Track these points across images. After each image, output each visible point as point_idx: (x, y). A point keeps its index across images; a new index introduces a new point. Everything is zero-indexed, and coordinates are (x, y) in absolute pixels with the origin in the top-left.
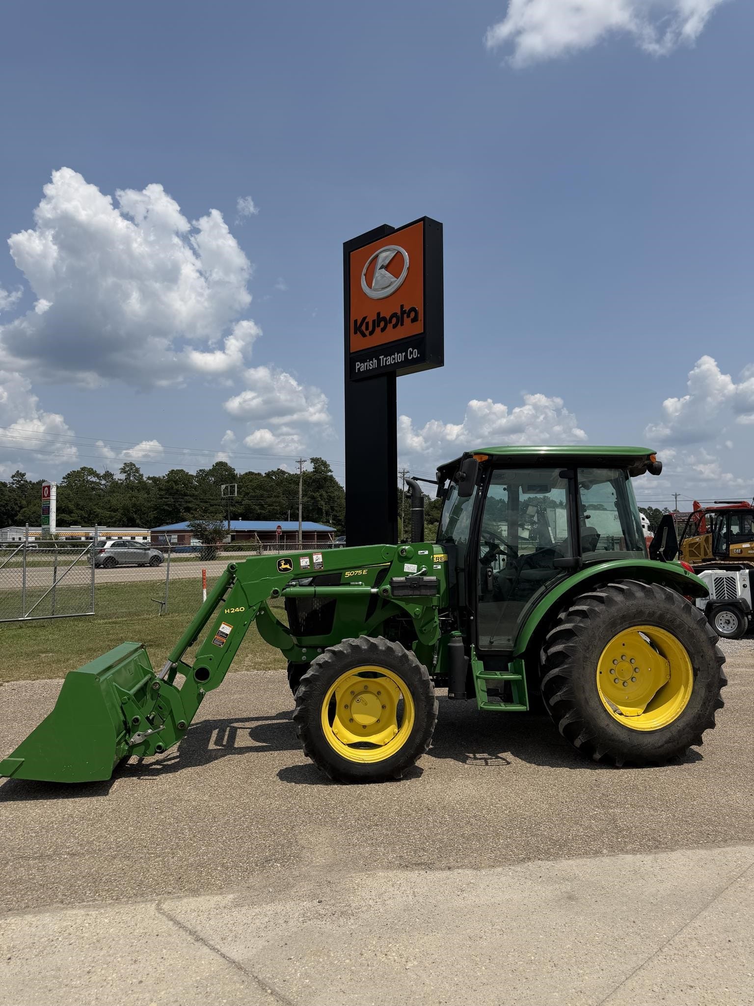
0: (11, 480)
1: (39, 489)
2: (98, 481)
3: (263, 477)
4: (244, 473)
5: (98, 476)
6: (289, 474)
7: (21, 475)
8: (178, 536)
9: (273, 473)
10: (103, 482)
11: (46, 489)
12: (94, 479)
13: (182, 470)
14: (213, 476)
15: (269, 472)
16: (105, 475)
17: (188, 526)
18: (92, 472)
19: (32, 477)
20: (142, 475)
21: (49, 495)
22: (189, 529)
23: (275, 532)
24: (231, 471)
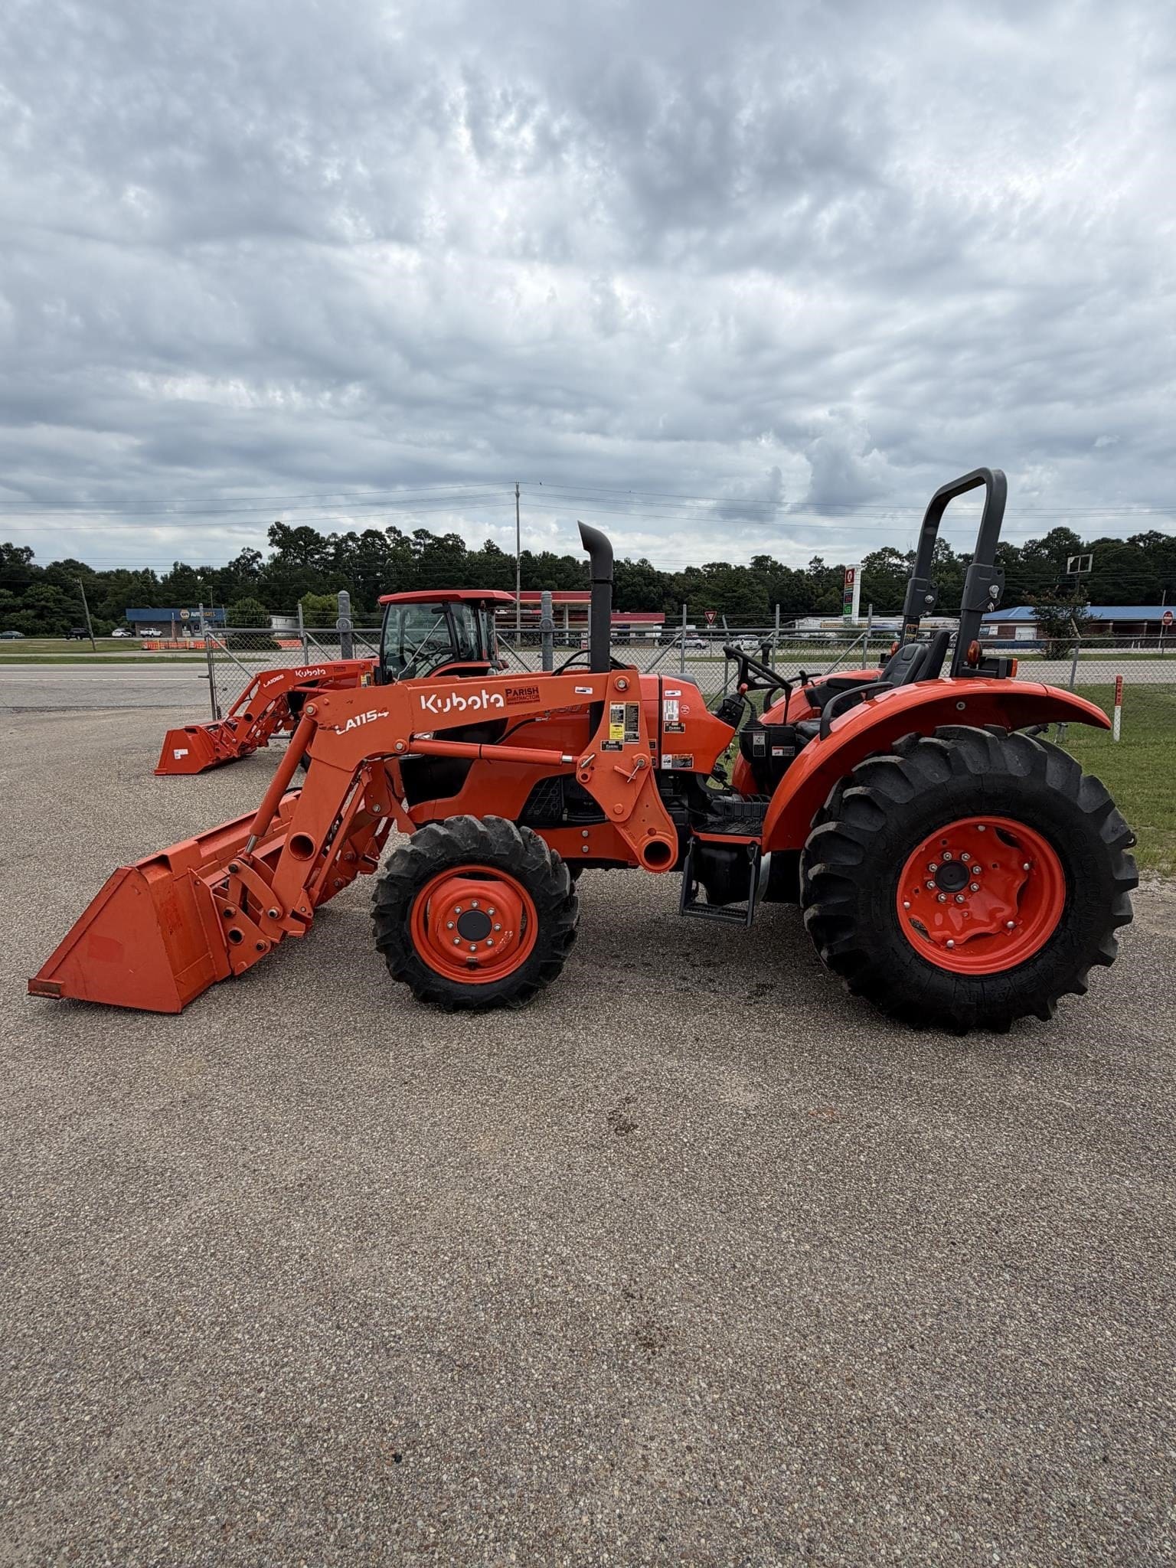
0: (809, 567)
1: (841, 574)
2: (900, 563)
3: (1124, 545)
4: (1093, 541)
5: (899, 556)
6: (1168, 537)
7: (818, 560)
8: (999, 627)
9: (1142, 538)
10: (906, 564)
11: (850, 573)
12: (897, 561)
13: (1005, 543)
14: (1047, 547)
15: (1135, 537)
16: (908, 555)
17: (1031, 613)
18: (893, 553)
19: (830, 563)
20: (952, 553)
21: (852, 580)
22: (1032, 617)
23: (1160, 622)
24: (1072, 538)
